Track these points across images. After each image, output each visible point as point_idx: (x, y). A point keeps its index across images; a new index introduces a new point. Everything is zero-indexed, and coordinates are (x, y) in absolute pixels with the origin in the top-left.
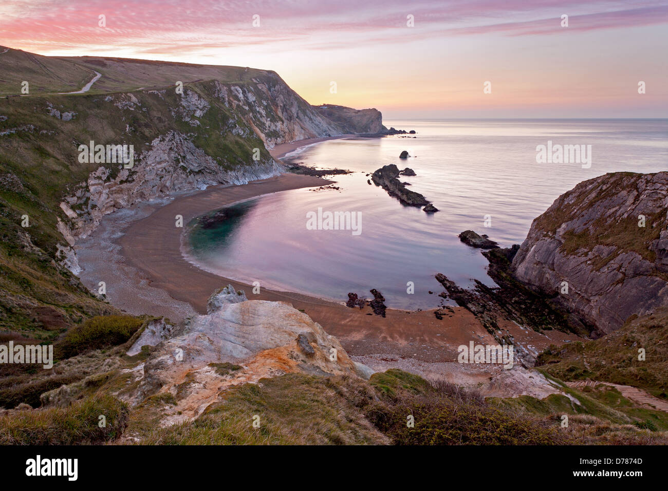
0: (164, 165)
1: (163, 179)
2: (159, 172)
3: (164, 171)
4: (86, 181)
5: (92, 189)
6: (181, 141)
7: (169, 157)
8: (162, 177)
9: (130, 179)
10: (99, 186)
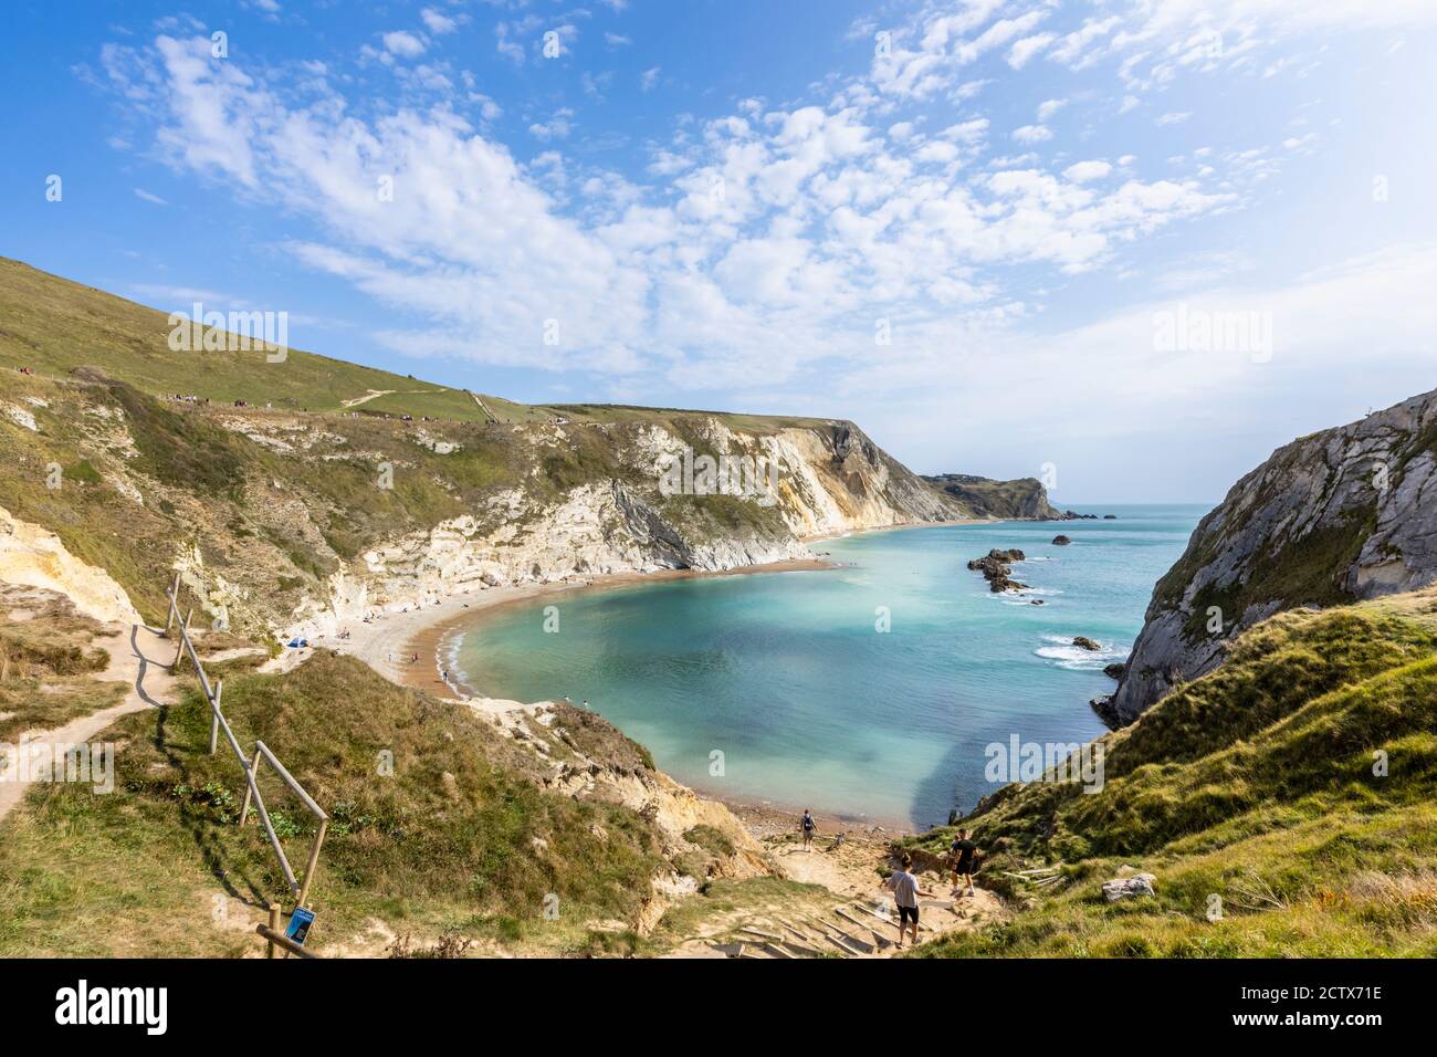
0: (585, 528)
1: (580, 550)
2: (576, 539)
3: (586, 538)
4: (429, 531)
5: (436, 544)
6: (623, 496)
7: (600, 516)
8: (581, 547)
9: (517, 541)
10: (454, 542)
